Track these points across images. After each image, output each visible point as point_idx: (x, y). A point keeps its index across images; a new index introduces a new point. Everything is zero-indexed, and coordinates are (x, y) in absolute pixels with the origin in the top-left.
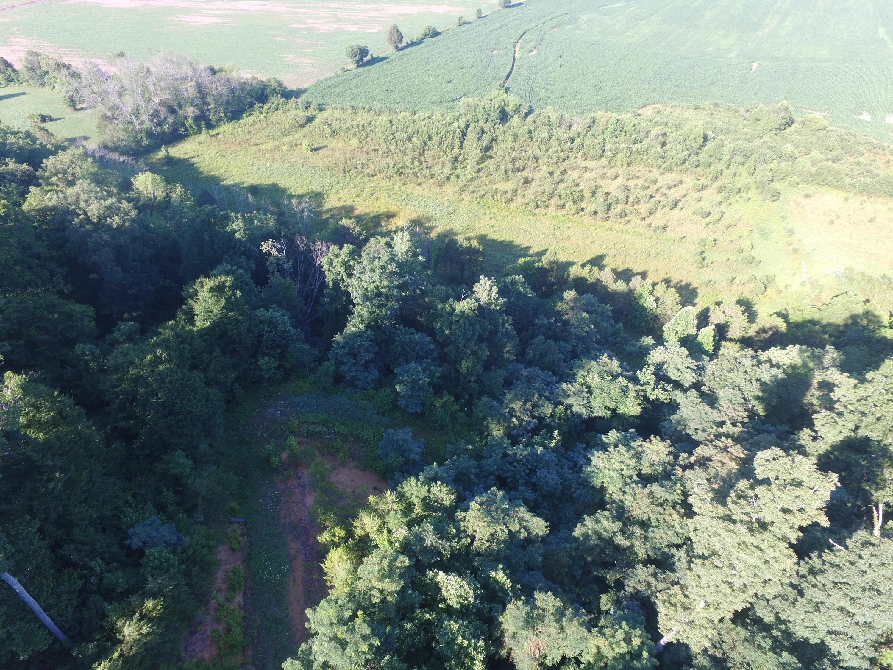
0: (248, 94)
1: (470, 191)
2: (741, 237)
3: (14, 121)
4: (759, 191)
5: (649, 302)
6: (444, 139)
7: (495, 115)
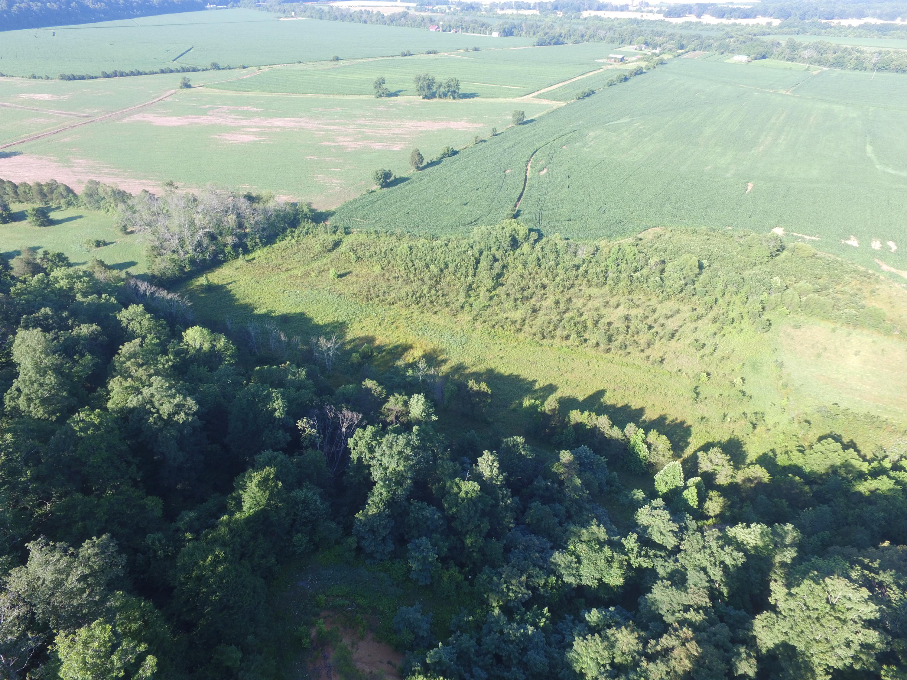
0: (282, 220)
1: (481, 320)
2: (733, 370)
3: (72, 246)
4: (751, 322)
5: (642, 450)
6: (459, 267)
7: (506, 243)
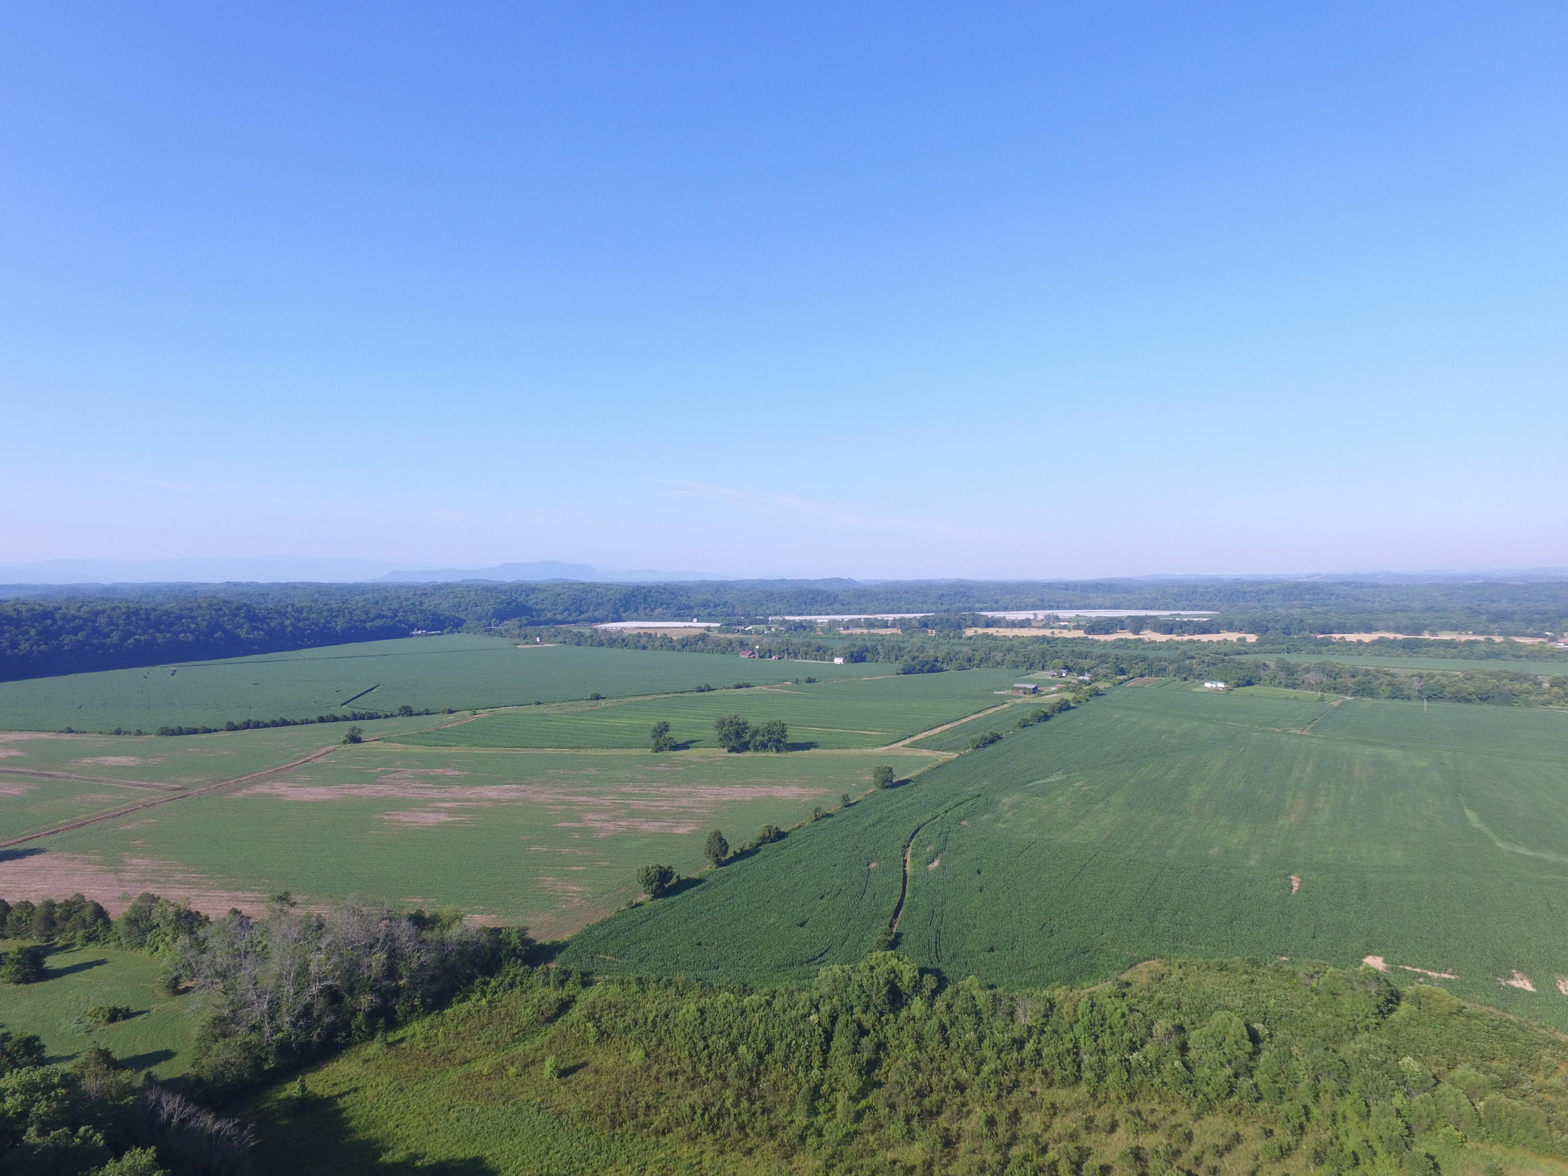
0: (469, 961)
1: (842, 1167)
3: (62, 1021)
4: (1394, 1160)
6: (793, 1048)
7: (880, 997)
